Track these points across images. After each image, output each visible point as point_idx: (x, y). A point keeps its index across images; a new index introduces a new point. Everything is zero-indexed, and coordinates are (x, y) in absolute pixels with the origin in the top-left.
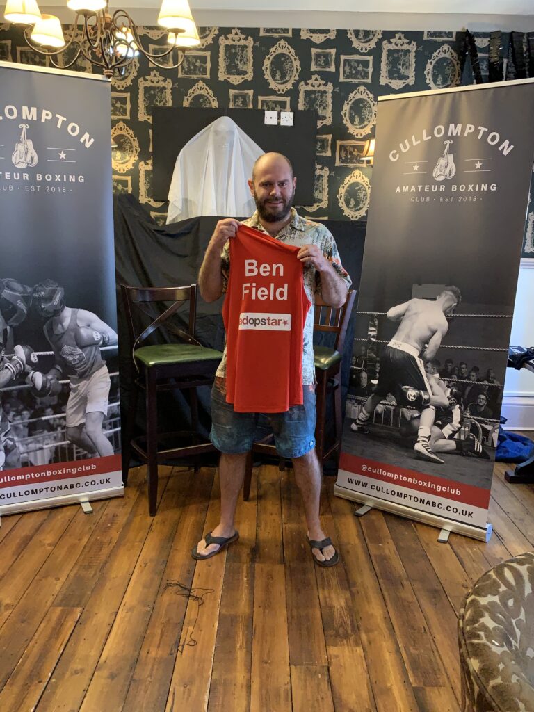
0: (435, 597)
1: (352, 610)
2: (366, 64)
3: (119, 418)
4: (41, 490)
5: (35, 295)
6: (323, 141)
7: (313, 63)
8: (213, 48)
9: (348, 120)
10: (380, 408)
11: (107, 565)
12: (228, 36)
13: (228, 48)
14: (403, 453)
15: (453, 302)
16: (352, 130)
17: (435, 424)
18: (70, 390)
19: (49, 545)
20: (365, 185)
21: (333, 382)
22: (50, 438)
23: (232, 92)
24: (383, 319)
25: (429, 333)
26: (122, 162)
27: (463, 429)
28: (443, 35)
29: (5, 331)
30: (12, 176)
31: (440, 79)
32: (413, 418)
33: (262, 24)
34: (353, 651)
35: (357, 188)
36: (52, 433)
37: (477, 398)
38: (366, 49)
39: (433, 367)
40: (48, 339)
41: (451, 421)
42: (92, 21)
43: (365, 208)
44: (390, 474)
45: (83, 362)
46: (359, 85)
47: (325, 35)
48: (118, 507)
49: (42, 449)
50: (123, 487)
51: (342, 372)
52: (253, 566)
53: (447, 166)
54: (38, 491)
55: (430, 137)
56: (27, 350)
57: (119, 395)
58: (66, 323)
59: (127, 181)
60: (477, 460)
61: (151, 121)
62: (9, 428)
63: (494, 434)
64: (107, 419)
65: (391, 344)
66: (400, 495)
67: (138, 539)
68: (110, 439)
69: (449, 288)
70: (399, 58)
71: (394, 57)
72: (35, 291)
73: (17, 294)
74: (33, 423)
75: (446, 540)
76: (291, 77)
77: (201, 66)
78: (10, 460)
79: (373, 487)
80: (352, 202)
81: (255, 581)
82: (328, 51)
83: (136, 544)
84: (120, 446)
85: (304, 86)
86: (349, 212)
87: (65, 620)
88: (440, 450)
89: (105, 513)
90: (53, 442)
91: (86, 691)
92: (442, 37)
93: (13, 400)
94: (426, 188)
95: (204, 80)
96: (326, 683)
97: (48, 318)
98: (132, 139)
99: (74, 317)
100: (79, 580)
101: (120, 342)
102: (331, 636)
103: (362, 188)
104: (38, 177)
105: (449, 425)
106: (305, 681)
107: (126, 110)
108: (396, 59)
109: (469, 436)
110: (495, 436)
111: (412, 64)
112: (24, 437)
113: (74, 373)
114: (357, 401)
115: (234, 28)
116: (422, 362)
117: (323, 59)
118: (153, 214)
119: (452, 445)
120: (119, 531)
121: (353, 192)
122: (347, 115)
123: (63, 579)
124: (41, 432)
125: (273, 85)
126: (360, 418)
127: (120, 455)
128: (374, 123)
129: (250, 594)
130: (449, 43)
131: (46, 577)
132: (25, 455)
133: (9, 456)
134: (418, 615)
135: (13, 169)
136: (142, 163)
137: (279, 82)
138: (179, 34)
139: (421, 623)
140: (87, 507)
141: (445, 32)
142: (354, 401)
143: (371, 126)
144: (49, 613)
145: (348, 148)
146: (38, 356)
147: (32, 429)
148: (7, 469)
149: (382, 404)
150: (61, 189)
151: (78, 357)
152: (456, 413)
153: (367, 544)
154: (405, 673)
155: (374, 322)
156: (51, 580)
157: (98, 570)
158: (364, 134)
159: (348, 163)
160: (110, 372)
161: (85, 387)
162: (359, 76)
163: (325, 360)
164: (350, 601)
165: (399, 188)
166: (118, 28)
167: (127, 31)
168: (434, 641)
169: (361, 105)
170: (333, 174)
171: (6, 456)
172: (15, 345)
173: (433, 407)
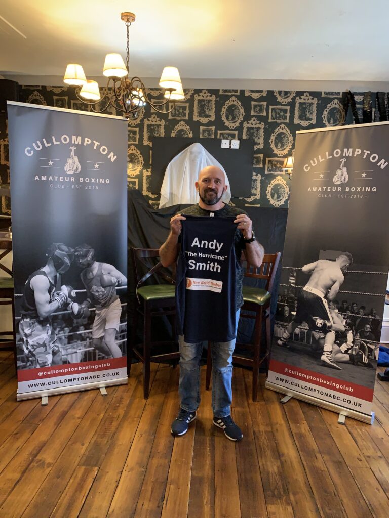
0: (339, 468)
1: (282, 475)
2: (285, 111)
4: (74, 379)
5: (76, 254)
6: (257, 158)
7: (252, 110)
8: (190, 101)
9: (274, 146)
10: (297, 331)
11: (116, 435)
12: (200, 94)
13: (199, 101)
14: (313, 362)
15: (347, 263)
16: (276, 151)
17: (335, 343)
18: (95, 314)
19: (79, 418)
20: (284, 185)
21: (266, 312)
22: (81, 345)
23: (202, 128)
24: (300, 272)
25: (331, 283)
26: (133, 170)
27: (354, 347)
30: (64, 179)
31: (332, 121)
32: (320, 339)
33: (221, 87)
34: (285, 509)
35: (278, 187)
36: (83, 342)
37: (364, 326)
38: (285, 102)
39: (333, 305)
40: (83, 281)
41: (346, 342)
42: (118, 84)
43: (284, 200)
44: (304, 376)
45: (104, 297)
46: (281, 123)
47: (260, 93)
48: (124, 391)
49: (76, 352)
50: (127, 378)
51: (272, 307)
52: (213, 438)
53: (342, 175)
54: (73, 380)
55: (331, 157)
56: (69, 289)
57: (126, 317)
58: (95, 272)
59: (135, 182)
60: (365, 368)
61: (151, 145)
62: (56, 339)
63: (376, 351)
65: (305, 289)
66: (311, 389)
67: (136, 417)
68: (120, 346)
70: (306, 108)
71: (303, 107)
72: (76, 251)
73: (65, 253)
74: (71, 335)
75: (344, 422)
76: (238, 119)
77: (183, 112)
78: (55, 359)
79: (292, 384)
80: (276, 196)
81: (215, 450)
82: (262, 103)
83: (135, 419)
84: (126, 351)
85: (247, 124)
86: (273, 202)
87: (86, 477)
88: (339, 361)
89: (115, 396)
90: (83, 348)
92: (333, 95)
93: (59, 321)
94: (328, 189)
95: (184, 121)
97: (84, 269)
98: (139, 156)
99: (100, 268)
100: (97, 446)
101: (129, 283)
102: (269, 496)
103: (282, 187)
104: (80, 180)
105: (345, 344)
107: (136, 138)
109: (358, 352)
110: (377, 352)
111: (314, 112)
112: (65, 345)
113: (99, 303)
114: (282, 326)
115: (204, 89)
116: (326, 301)
117: (258, 109)
118: (151, 202)
119: (347, 357)
120: (125, 409)
121: (276, 191)
122: (273, 142)
123: (86, 444)
124: (76, 342)
125: (227, 124)
126: (284, 337)
127: (126, 357)
128: (291, 147)
129: (212, 460)
130: (338, 98)
131: (75, 442)
132: (66, 356)
133: (55, 357)
134: (328, 480)
135: (65, 174)
136: (145, 171)
137: (231, 122)
138: (173, 92)
140: (104, 391)
141: (335, 92)
142: (280, 325)
143: (288, 149)
144: (76, 471)
145: (273, 163)
146: (76, 293)
147: (70, 339)
148: (53, 365)
149: (299, 328)
150: (95, 187)
151: (101, 293)
152: (350, 336)
153: (289, 425)
155: (293, 274)
156: (78, 445)
157: (110, 437)
158: (283, 154)
159: (273, 171)
160: (121, 303)
161: (105, 313)
162: (281, 118)
163: (261, 299)
164: (280, 468)
165: (310, 188)
166: (134, 88)
167: (139, 90)
168: (342, 504)
169: (282, 136)
170: (263, 178)
171: (53, 357)
172: (62, 286)
173: (334, 332)
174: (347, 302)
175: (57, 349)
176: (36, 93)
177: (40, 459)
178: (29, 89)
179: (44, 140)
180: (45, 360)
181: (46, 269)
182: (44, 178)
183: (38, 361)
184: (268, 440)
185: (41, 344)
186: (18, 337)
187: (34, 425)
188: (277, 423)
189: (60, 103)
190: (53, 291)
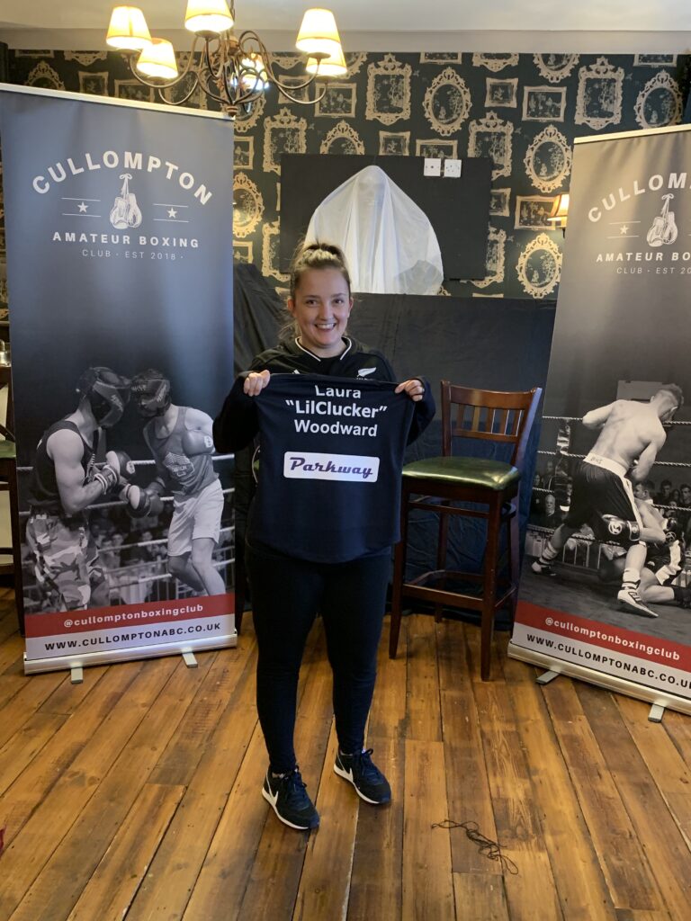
0: (644, 794)
1: (532, 805)
2: (557, 97)
3: (234, 547)
4: (134, 636)
5: (134, 389)
6: (499, 197)
7: (488, 96)
8: (360, 79)
9: (533, 170)
10: (572, 543)
11: (216, 734)
12: (379, 63)
13: (379, 78)
14: (602, 603)
15: (672, 405)
16: (537, 182)
17: (646, 565)
18: (174, 509)
19: (144, 705)
20: (553, 254)
21: (509, 508)
22: (147, 569)
23: (383, 134)
24: (578, 427)
25: (639, 446)
26: (245, 224)
27: (684, 572)
28: (660, 58)
29: (96, 433)
30: (109, 239)
31: (654, 117)
32: (616, 557)
33: (422, 47)
34: (535, 857)
35: (542, 258)
36: (149, 563)
38: (558, 79)
39: (644, 490)
40: (148, 444)
41: (668, 562)
42: (213, 47)
43: (553, 283)
44: (584, 631)
45: (190, 475)
46: (547, 124)
47: (504, 61)
48: (230, 659)
49: (136, 583)
50: (236, 635)
51: (521, 497)
52: (402, 742)
53: (666, 227)
54: (130, 637)
55: (643, 191)
56: (122, 458)
57: (233, 517)
58: (172, 425)
59: (247, 248)
61: (279, 172)
62: (97, 556)
64: (218, 548)
65: (588, 459)
66: (597, 658)
68: (221, 572)
69: (668, 386)
70: (600, 90)
71: (594, 89)
72: (135, 384)
73: (112, 387)
74: (127, 550)
75: (659, 718)
76: (459, 115)
77: (344, 101)
78: (96, 596)
79: (561, 647)
80: (536, 276)
81: (406, 761)
82: (508, 81)
84: (233, 584)
85: (476, 126)
86: (530, 289)
87: (163, 801)
88: (653, 600)
89: (212, 668)
90: (150, 574)
91: (191, 891)
92: (658, 61)
93: (103, 520)
94: (637, 257)
95: (347, 120)
96: (501, 896)
97: (148, 419)
98: (254, 195)
99: (182, 418)
100: (181, 751)
102: (507, 837)
103: (548, 257)
104: (141, 241)
105: (664, 568)
106: (473, 894)
107: (248, 157)
108: (597, 91)
111: (618, 97)
112: (115, 567)
113: (180, 487)
114: (543, 534)
115: (387, 54)
116: (630, 483)
117: (500, 93)
118: (279, 290)
119: (669, 593)
120: (232, 690)
121: (538, 267)
122: (531, 164)
123: (161, 748)
124: (136, 562)
125: (436, 125)
126: (545, 556)
127: (233, 594)
128: (567, 173)
129: (399, 778)
130: (667, 69)
131: (140, 745)
132: (116, 590)
133: (96, 590)
134: (622, 815)
135: (111, 230)
136: (267, 225)
137: (444, 121)
138: (323, 60)
139: (626, 827)
140: (190, 660)
141: (663, 56)
142: (536, 534)
143: (562, 177)
144: (143, 792)
145: (531, 206)
146: (136, 466)
147: (126, 558)
148: (93, 607)
149: (575, 538)
150: (169, 256)
151: (185, 468)
152: (675, 551)
153: (551, 721)
154: (605, 889)
155: (565, 430)
156: (146, 750)
157: (205, 740)
158: (552, 188)
159: (531, 225)
160: (224, 488)
161: (192, 506)
162: (548, 113)
163: (499, 479)
164: (530, 794)
165: (600, 255)
166: (245, 54)
167: (256, 57)
168: (643, 850)
169: (550, 150)
170: (511, 239)
171: (92, 592)
172: (108, 451)
173: (644, 544)
174: (670, 484)
175: (99, 575)
176: (43, 65)
177: (76, 770)
178: (30, 58)
179: (70, 161)
180: (77, 597)
181: (77, 418)
182: (70, 237)
183: (63, 597)
184: (510, 746)
185: (69, 564)
186: (24, 551)
187: (59, 716)
188: (528, 719)
189: (93, 85)
190: (91, 462)
